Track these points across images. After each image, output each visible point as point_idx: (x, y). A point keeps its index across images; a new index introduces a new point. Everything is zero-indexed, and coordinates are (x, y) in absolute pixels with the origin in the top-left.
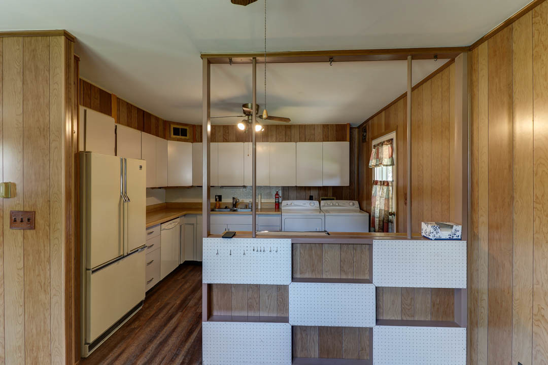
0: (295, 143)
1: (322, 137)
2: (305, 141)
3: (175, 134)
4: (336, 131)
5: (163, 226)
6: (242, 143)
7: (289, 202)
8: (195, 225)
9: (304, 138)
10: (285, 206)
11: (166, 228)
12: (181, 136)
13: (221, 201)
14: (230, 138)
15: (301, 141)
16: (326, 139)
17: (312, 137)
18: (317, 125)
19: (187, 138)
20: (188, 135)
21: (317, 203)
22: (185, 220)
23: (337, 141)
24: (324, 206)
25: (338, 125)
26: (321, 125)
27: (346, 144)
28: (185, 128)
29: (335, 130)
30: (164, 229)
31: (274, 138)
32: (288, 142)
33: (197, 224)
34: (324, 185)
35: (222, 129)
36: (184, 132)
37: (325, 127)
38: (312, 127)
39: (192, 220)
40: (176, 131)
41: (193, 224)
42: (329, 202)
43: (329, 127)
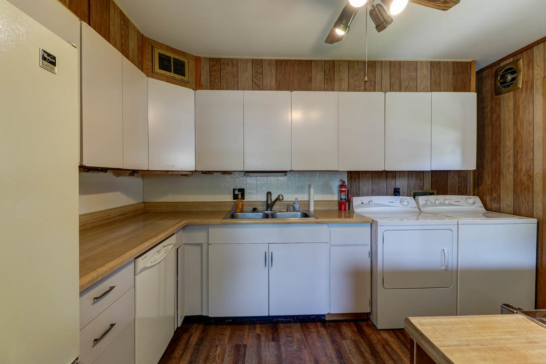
0: (382, 93)
1: (429, 84)
2: (400, 91)
3: (162, 67)
4: (454, 74)
5: (141, 263)
6: (288, 92)
7: (365, 199)
8: (205, 246)
9: (398, 85)
10: (358, 206)
11: (149, 265)
12: (174, 73)
13: (244, 199)
14: (265, 82)
15: (392, 89)
16: (436, 87)
17: (411, 83)
18: (421, 62)
19: (186, 79)
20: (186, 74)
21: (411, 199)
22: (185, 236)
23: (455, 90)
24: (425, 205)
25: (457, 63)
26: (427, 62)
27: (472, 97)
28: (182, 59)
29: (451, 73)
30: (145, 269)
31: (345, 84)
32: (370, 91)
33: (209, 244)
34: (434, 169)
35: (250, 65)
36: (179, 68)
37: (435, 65)
38: (413, 65)
39: (199, 236)
40: (165, 63)
41: (201, 245)
42: (431, 198)
43: (442, 67)
